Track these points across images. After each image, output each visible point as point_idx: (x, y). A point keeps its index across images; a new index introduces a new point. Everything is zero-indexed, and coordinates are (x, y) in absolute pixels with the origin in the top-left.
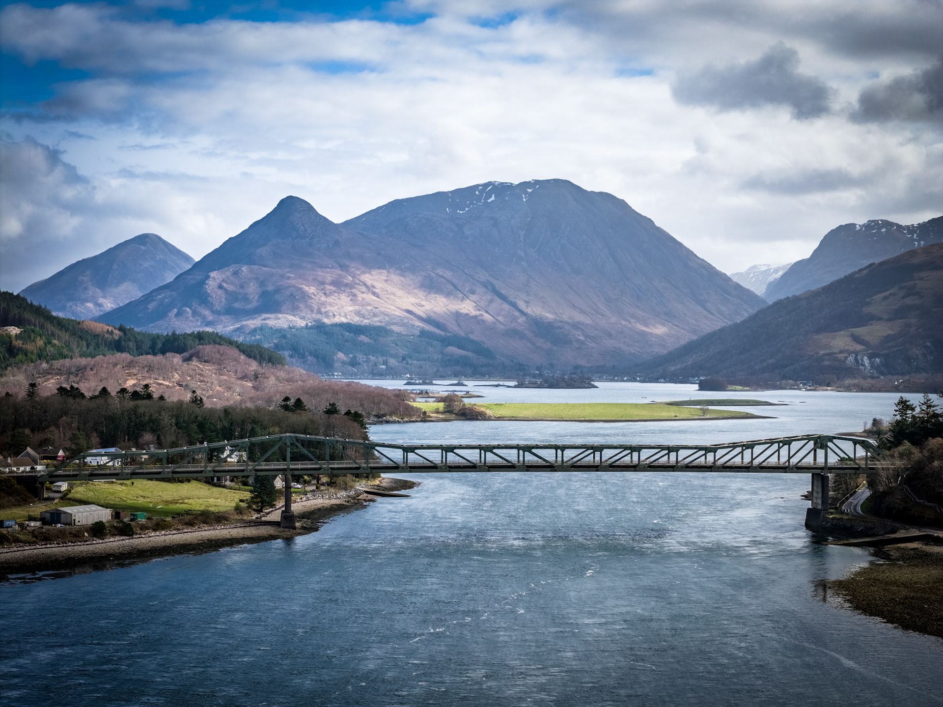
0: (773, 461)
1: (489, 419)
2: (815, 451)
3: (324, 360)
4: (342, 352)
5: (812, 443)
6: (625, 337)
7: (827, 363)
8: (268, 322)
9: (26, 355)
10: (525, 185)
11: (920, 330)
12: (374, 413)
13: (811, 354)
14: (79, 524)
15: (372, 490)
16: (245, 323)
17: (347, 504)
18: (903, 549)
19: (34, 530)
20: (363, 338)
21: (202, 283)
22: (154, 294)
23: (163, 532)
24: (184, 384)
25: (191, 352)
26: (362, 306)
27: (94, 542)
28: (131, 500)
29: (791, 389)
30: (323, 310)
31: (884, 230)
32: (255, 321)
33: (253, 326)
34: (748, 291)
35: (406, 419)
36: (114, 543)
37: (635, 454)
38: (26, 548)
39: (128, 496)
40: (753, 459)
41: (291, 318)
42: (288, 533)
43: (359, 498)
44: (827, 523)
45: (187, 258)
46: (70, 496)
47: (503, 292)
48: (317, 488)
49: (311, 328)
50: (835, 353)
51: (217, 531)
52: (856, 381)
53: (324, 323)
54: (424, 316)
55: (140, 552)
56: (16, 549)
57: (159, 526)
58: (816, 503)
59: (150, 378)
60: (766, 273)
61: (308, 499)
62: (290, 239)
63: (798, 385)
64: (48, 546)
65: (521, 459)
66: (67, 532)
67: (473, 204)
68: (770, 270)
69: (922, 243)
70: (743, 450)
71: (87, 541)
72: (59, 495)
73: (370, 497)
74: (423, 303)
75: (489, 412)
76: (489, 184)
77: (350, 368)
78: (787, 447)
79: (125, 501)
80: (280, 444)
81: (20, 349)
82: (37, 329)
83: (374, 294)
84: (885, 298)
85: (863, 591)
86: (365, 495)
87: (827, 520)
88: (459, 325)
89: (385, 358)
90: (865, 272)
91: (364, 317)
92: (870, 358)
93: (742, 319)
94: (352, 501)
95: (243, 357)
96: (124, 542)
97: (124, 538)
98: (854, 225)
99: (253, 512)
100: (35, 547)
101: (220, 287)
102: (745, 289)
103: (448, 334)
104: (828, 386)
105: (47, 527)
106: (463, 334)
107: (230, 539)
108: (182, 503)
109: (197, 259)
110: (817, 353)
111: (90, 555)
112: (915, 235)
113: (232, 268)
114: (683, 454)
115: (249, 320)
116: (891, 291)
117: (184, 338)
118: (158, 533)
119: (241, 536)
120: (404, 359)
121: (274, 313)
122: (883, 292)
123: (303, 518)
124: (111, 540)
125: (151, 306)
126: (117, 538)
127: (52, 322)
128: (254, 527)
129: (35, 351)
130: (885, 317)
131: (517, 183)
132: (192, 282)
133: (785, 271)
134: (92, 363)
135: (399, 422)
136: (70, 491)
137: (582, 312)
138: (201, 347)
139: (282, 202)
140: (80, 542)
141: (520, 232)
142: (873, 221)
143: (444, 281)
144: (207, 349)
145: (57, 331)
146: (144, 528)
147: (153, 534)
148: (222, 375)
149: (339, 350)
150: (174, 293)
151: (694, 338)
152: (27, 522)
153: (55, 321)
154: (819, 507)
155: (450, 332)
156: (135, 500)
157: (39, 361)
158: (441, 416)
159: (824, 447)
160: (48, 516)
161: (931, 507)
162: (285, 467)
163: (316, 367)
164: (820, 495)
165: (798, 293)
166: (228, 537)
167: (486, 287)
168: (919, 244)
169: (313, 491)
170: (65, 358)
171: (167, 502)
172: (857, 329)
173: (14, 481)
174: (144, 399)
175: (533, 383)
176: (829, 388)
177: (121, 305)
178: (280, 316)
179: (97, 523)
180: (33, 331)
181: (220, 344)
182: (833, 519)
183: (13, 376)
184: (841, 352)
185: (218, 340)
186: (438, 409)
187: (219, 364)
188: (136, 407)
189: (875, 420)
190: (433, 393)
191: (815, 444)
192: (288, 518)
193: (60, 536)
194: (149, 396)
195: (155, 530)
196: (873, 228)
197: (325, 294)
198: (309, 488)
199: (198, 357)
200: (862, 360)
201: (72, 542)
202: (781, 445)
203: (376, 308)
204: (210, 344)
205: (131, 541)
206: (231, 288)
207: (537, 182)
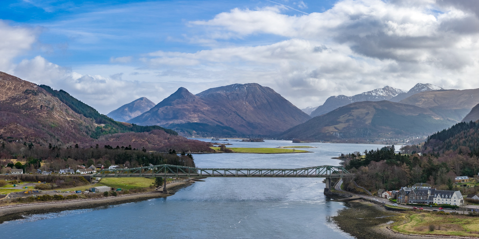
0: (314, 174)
1: (233, 152)
2: (327, 171)
3: (190, 133)
4: (195, 131)
5: (326, 168)
6: (273, 127)
7: (327, 135)
8: (175, 122)
9: (106, 132)
10: (246, 84)
11: (353, 126)
12: (200, 150)
13: (323, 132)
14: (100, 192)
15: (194, 179)
16: (169, 122)
17: (185, 184)
18: (354, 203)
19: (86, 194)
20: (200, 127)
21: (157, 111)
22: (144, 114)
23: (126, 195)
24: (148, 141)
25: (151, 131)
26: (201, 117)
27: (104, 198)
28: (119, 183)
29: (318, 142)
30: (190, 119)
31: (343, 98)
32: (171, 122)
33: (171, 123)
34: (306, 114)
35: (209, 152)
36: (110, 199)
37: (272, 172)
38: (83, 200)
39: (118, 182)
40: (308, 173)
41: (181, 121)
42: (165, 195)
43: (190, 181)
44: (331, 193)
45: (154, 104)
46: (101, 182)
47: (239, 114)
48: (177, 179)
49: (187, 124)
50: (330, 132)
51: (143, 194)
52: (336, 140)
53: (190, 122)
54: (217, 121)
55: (117, 202)
56: (80, 200)
57: (125, 193)
58: (327, 187)
59: (139, 139)
60: (311, 109)
61: (174, 182)
62: (181, 99)
63: (320, 141)
64: (90, 199)
65: (237, 173)
66: (96, 195)
67: (232, 90)
68: (312, 108)
69: (353, 101)
70: (305, 171)
71: (102, 198)
72: (97, 181)
73: (193, 181)
74: (217, 117)
75: (233, 150)
76: (236, 84)
77: (197, 135)
78: (318, 169)
79: (117, 183)
80: (163, 168)
81: (104, 130)
82: (109, 125)
83: (204, 114)
84: (343, 117)
85: (343, 221)
86: (192, 180)
87: (330, 192)
88: (227, 123)
89: (206, 132)
90: (338, 110)
91: (201, 121)
92: (339, 134)
93: (304, 122)
94: (187, 183)
95: (165, 133)
96: (113, 198)
97: (113, 197)
98: (335, 96)
99: (155, 187)
100: (85, 200)
101: (162, 112)
102: (305, 114)
103: (224, 126)
104: (328, 141)
105: (91, 193)
106: (228, 126)
107: (146, 197)
108: (134, 184)
109: (156, 104)
110: (325, 132)
111: (101, 203)
112: (351, 99)
113: (166, 107)
114: (286, 172)
115: (170, 121)
116: (345, 115)
117: (150, 127)
118: (124, 195)
119: (150, 196)
120: (212, 133)
121: (176, 119)
122: (343, 115)
123: (171, 189)
124: (109, 197)
125: (144, 117)
126: (112, 197)
127: (113, 123)
128: (154, 193)
129: (108, 131)
130: (344, 122)
131: (243, 84)
132: (155, 111)
133: (316, 109)
134: (123, 135)
135: (207, 153)
136: (101, 180)
137: (261, 120)
138: (154, 130)
139: (179, 89)
140: (100, 198)
141: (244, 97)
142: (340, 95)
143: (223, 111)
144: (156, 131)
145: (115, 125)
146: (120, 193)
147: (122, 195)
148: (159, 138)
149: (194, 130)
150: (150, 114)
151: (292, 127)
152: (85, 191)
153: (114, 122)
154: (328, 188)
155: (224, 125)
156: (120, 183)
157: (109, 134)
158: (219, 151)
159: (329, 169)
160: (91, 189)
161: (362, 188)
162: (164, 175)
163: (188, 135)
164: (328, 184)
165: (320, 115)
166: (146, 196)
167: (235, 113)
168: (352, 102)
169: (175, 180)
170: (116, 133)
171: (130, 184)
172: (336, 125)
173: (83, 178)
174: (129, 149)
175: (247, 140)
176: (328, 142)
177: (136, 117)
178: (178, 120)
179: (105, 192)
180: (108, 125)
181: (159, 129)
182: (332, 192)
183: (101, 138)
184: (331, 132)
185: (159, 128)
186: (218, 149)
187: (159, 135)
188: (126, 152)
189: (342, 154)
190: (218, 143)
191: (327, 169)
192: (165, 190)
193: (94, 196)
194: (130, 149)
195: (123, 194)
196: (340, 97)
197: (190, 114)
198: (174, 179)
199: (153, 133)
200: (337, 134)
201: (97, 198)
202: (317, 169)
203: (205, 118)
204: (157, 129)
205: (115, 198)
206: (165, 112)
207: (249, 84)
